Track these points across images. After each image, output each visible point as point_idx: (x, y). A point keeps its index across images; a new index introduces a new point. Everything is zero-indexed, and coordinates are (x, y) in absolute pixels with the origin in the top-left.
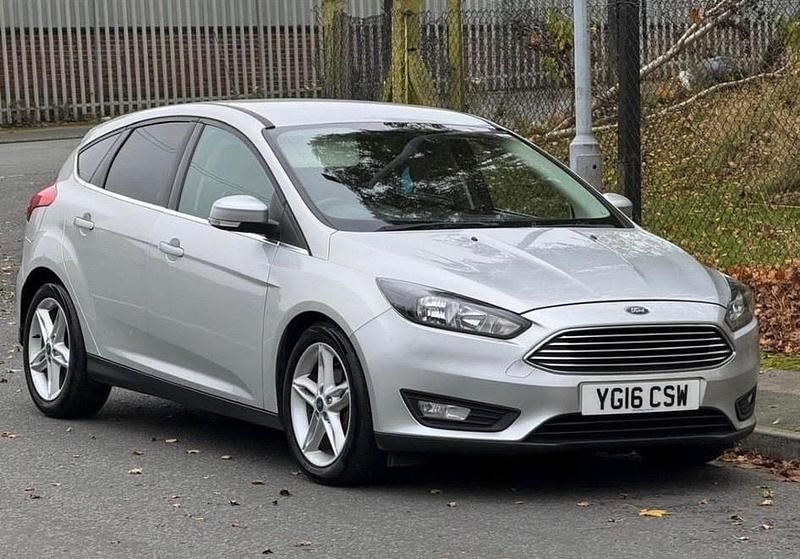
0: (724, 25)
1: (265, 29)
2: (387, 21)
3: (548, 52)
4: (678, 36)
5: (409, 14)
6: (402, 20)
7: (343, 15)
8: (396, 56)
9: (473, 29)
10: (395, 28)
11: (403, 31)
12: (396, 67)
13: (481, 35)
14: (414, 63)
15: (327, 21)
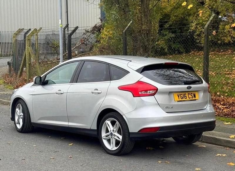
0: (83, 43)
1: (3, 43)
2: (25, 41)
3: (53, 47)
4: (75, 45)
5: (29, 39)
6: (28, 41)
7: (17, 40)
8: (27, 47)
9: (39, 44)
10: (26, 42)
11: (28, 43)
12: (26, 49)
13: (41, 45)
14: (30, 48)
15: (14, 41)
